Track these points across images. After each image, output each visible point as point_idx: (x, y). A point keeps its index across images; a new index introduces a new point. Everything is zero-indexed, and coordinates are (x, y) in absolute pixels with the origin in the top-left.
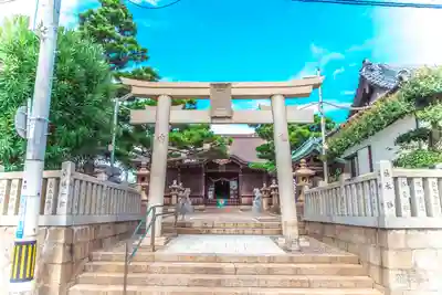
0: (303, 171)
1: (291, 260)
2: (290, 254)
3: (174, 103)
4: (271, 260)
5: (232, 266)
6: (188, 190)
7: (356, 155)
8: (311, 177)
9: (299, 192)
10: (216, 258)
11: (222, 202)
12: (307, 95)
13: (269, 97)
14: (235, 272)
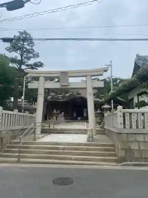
3: (46, 80)
5: (63, 146)
7: (133, 98)
10: (57, 144)
11: (79, 118)
12: (102, 75)
13: (86, 76)
14: (64, 149)
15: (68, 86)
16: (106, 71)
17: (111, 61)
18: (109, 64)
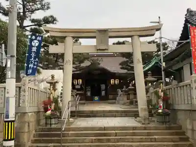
0: (150, 78)
1: (145, 129)
2: (144, 126)
4: (134, 128)
5: (114, 132)
7: (182, 68)
8: (154, 81)
12: (153, 35)
14: (116, 135)
15: (107, 49)
16: (158, 30)
17: (159, 17)
18: (158, 21)
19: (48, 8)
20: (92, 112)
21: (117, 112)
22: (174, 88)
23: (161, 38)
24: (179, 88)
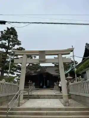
1: (66, 110)
5: (45, 112)
6: (34, 83)
9: (68, 84)
10: (40, 109)
12: (69, 54)
13: (57, 55)
14: (47, 114)
15: (45, 61)
16: (72, 51)
17: (72, 46)
18: (71, 48)
19: (20, 44)
20: (38, 96)
21: (52, 95)
22: (83, 83)
23: (74, 56)
24: (86, 83)
